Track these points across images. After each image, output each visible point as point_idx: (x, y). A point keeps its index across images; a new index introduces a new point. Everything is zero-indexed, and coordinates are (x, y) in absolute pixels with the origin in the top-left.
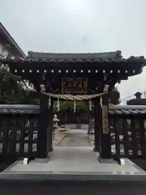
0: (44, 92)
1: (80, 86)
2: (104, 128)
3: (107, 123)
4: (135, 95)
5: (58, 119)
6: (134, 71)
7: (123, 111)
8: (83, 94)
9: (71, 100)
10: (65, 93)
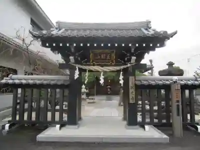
0: (73, 63)
1: (108, 57)
2: (131, 97)
3: (134, 93)
4: (167, 65)
5: (87, 89)
6: (158, 45)
7: (150, 81)
8: (111, 65)
9: (98, 71)
10: (94, 65)
